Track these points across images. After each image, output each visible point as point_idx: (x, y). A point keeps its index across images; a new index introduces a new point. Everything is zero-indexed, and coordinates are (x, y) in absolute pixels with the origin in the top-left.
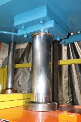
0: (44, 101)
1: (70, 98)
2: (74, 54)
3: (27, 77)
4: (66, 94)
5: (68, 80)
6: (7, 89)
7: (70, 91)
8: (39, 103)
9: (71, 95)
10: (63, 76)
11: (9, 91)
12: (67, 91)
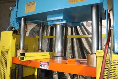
0: (60, 56)
1: (71, 55)
2: (76, 31)
3: (46, 42)
4: (70, 53)
5: (71, 45)
6: (39, 50)
7: (72, 51)
8: (58, 57)
9: (72, 54)
10: (68, 43)
11: (40, 51)
12: (70, 51)
